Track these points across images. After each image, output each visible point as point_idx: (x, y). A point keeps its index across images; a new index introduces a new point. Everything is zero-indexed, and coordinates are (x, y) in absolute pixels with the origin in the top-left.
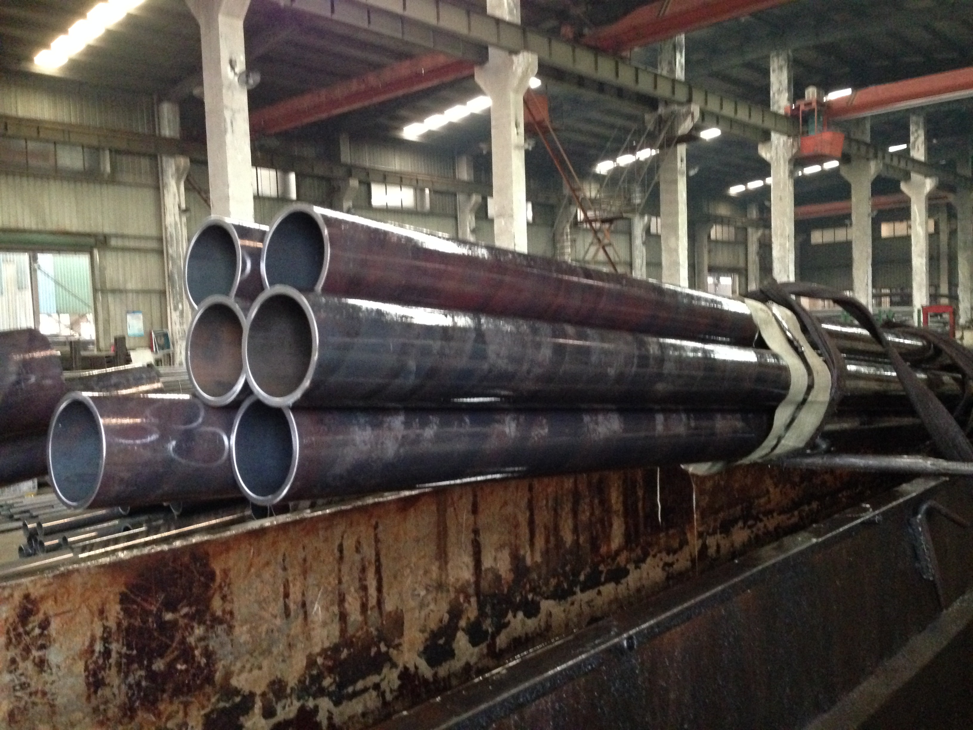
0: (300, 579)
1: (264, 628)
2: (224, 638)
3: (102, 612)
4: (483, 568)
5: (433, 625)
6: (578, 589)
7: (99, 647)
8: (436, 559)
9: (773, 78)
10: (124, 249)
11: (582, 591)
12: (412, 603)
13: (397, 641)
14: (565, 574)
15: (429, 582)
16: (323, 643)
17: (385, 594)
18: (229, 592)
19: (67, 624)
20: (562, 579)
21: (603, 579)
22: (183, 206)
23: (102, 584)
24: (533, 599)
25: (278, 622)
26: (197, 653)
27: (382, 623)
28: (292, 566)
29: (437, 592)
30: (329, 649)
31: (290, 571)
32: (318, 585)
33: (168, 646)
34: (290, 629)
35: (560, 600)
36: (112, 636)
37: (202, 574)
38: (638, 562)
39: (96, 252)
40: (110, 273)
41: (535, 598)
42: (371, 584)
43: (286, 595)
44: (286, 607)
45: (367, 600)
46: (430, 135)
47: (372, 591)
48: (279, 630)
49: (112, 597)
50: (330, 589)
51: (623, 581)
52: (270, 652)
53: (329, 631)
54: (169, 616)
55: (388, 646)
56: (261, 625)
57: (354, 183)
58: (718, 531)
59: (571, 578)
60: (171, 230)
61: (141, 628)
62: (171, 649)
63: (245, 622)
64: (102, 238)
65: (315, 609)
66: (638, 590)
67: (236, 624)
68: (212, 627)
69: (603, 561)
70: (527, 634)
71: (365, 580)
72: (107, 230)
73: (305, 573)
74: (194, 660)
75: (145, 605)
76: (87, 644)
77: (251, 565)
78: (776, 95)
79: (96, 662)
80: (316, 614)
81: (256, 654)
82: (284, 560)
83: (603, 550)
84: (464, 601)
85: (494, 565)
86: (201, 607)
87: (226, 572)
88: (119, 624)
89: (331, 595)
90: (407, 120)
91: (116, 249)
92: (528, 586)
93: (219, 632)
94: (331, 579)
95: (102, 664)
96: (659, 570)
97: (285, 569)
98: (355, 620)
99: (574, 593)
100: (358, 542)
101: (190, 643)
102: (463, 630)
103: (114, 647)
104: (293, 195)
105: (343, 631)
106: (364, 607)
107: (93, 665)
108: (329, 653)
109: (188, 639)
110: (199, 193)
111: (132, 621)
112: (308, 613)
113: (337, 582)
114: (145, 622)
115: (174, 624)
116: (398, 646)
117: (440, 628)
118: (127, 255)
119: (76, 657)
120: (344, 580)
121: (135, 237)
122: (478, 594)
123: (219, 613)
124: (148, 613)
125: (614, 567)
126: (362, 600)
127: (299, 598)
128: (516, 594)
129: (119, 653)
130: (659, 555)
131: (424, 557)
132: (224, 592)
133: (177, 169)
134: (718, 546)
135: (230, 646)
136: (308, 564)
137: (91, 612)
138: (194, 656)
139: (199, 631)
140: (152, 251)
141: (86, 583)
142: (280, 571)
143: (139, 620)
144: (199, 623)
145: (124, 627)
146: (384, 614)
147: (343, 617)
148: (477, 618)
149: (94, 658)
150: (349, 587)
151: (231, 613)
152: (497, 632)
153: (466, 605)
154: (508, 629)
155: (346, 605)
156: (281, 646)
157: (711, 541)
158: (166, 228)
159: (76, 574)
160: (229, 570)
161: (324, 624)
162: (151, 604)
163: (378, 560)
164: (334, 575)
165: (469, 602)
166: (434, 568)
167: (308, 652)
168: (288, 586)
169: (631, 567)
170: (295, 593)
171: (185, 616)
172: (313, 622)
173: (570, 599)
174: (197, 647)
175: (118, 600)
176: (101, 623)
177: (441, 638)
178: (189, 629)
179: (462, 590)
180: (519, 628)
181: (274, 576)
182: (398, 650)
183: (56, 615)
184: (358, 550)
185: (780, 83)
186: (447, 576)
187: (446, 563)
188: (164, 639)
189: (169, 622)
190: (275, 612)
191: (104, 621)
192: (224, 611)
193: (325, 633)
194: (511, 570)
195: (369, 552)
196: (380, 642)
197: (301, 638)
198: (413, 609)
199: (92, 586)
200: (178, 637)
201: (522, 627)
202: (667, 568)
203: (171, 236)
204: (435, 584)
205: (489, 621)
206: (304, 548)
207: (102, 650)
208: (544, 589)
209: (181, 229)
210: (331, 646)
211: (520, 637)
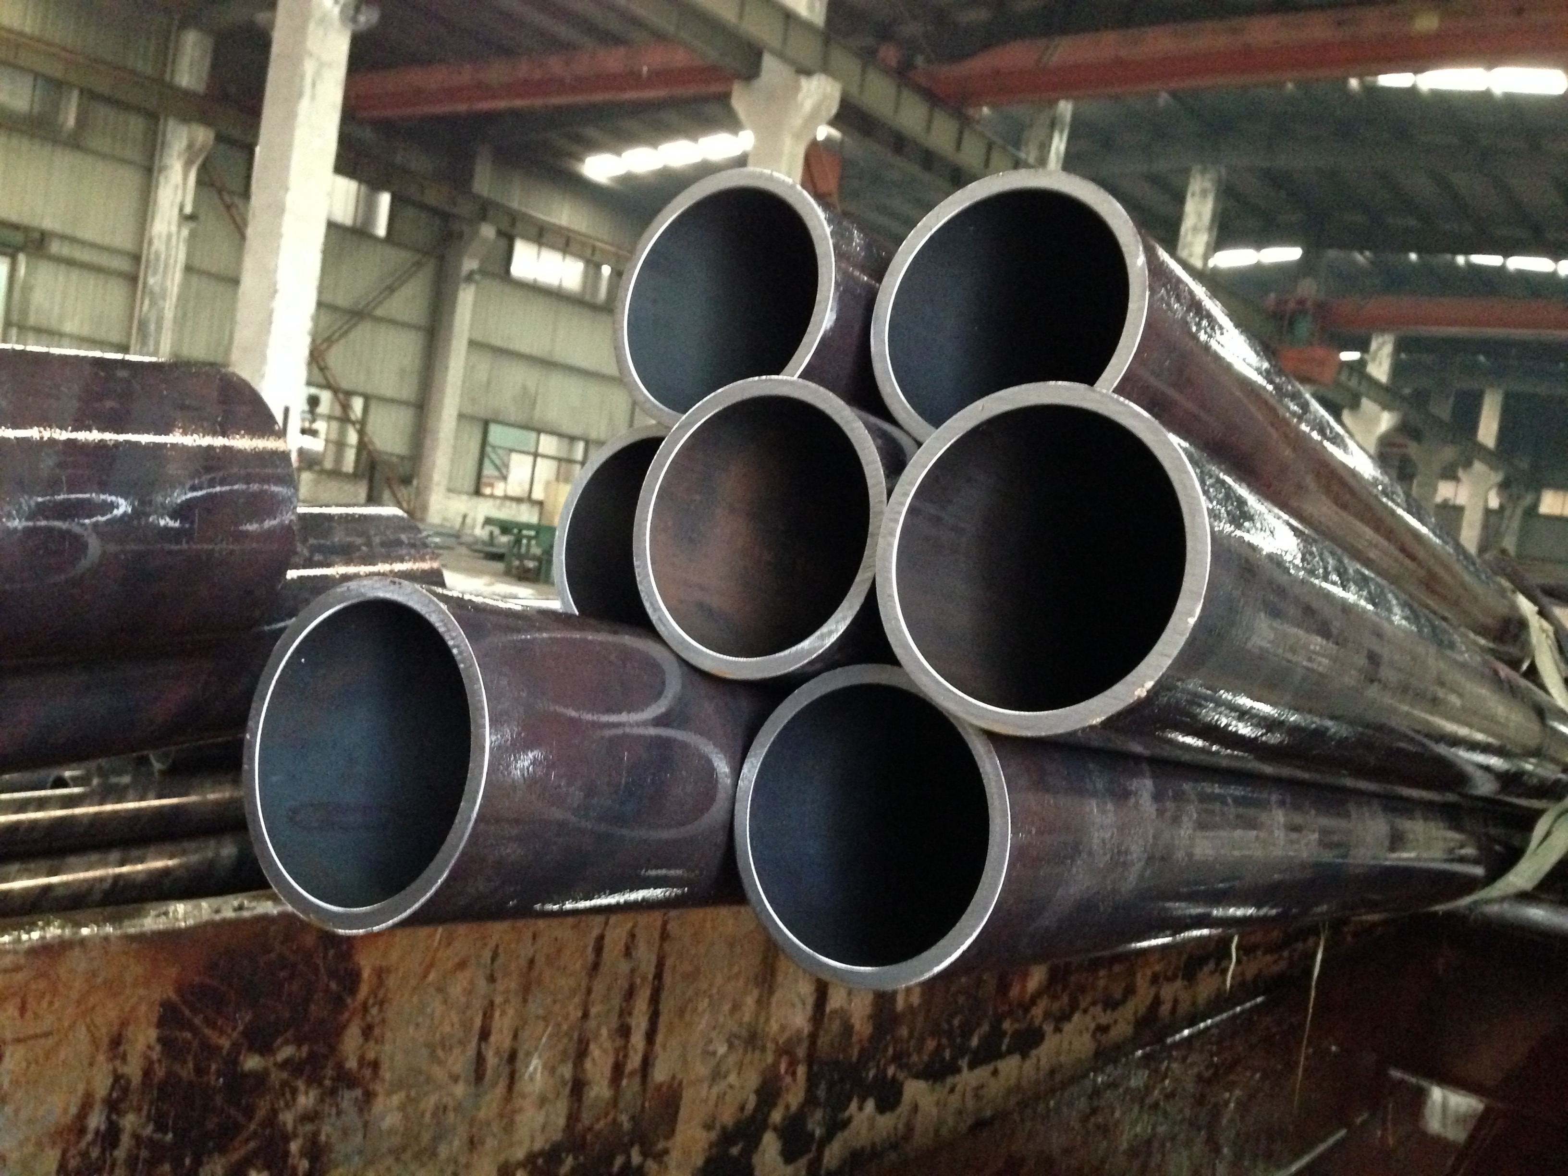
0: (515, 1001)
1: (430, 1102)
2: (351, 1117)
3: (116, 1042)
4: (828, 1010)
5: (727, 1117)
6: (964, 1063)
7: (96, 1121)
8: (757, 985)
9: (1190, 207)
10: (71, 263)
11: (972, 1066)
12: (702, 1070)
13: (661, 1146)
14: (950, 1034)
15: (735, 1029)
16: (532, 1140)
17: (658, 1047)
18: (377, 1020)
19: (37, 1062)
20: (944, 1041)
21: (1004, 1048)
22: (188, 209)
23: (129, 979)
24: (894, 1077)
25: (459, 1090)
26: (294, 1147)
27: (643, 1106)
28: (507, 974)
29: (746, 1051)
30: (541, 1153)
31: (500, 986)
32: (546, 1019)
33: (237, 1128)
34: (479, 1109)
35: (935, 1082)
36: (131, 1097)
37: (332, 974)
38: (1061, 1019)
39: (22, 258)
40: (38, 297)
41: (898, 1074)
42: (639, 1024)
43: (485, 1035)
44: (480, 1059)
45: (626, 1056)
46: (627, 179)
47: (638, 1040)
48: (459, 1108)
49: (143, 1008)
50: (565, 1027)
51: (1034, 1052)
52: (434, 1154)
53: (547, 1116)
54: (252, 1063)
55: (645, 1154)
56: (426, 1094)
57: (488, 231)
58: (1180, 975)
59: (958, 1040)
60: (158, 245)
61: (190, 1083)
62: (245, 1135)
63: (399, 1085)
64: (37, 235)
65: (531, 1068)
66: (1052, 1072)
67: (379, 1088)
68: (333, 1092)
69: (1011, 1013)
70: (873, 1145)
71: (630, 1014)
72: (48, 224)
73: (526, 990)
74: (285, 1162)
75: (208, 1032)
76: (73, 1110)
77: (431, 965)
78: (1190, 233)
79: (85, 1155)
80: (532, 1079)
81: (407, 1156)
82: (493, 959)
83: (1014, 992)
84: (786, 1072)
85: (846, 1006)
86: (322, 1049)
87: (380, 973)
88: (147, 1073)
89: (565, 1040)
90: (594, 146)
91: (59, 260)
92: (890, 1051)
93: (345, 1104)
94: (571, 1008)
95: (98, 1159)
96: (1087, 1037)
97: (492, 979)
98: (597, 1097)
99: (958, 1070)
100: (632, 936)
101: (285, 1124)
102: (775, 1129)
103: (129, 1121)
104: (381, 229)
105: (573, 1118)
106: (618, 1070)
107: (78, 1159)
108: (540, 1161)
109: (281, 1117)
110: (220, 192)
111: (177, 1067)
112: (517, 1075)
113: (580, 1014)
114: (200, 1071)
115: (260, 1078)
116: (660, 1156)
117: (738, 1123)
118: (75, 274)
119: (45, 1140)
120: (593, 1011)
121: (93, 245)
122: (810, 1060)
123: (352, 1064)
124: (211, 1050)
125: (1024, 1026)
126: (618, 1055)
127: (507, 1043)
128: (871, 1064)
129: (136, 1137)
130: (1092, 1009)
131: (737, 976)
132: (369, 1019)
133: (190, 146)
134: (1176, 1001)
135: (360, 1136)
136: (535, 973)
137: (95, 1042)
138: (286, 1154)
139: (306, 1100)
140: (121, 274)
141: (94, 974)
142: (482, 984)
143: (191, 1065)
144: (309, 1083)
145: (156, 1081)
146: (650, 1086)
147: (578, 1087)
148: (802, 1106)
149: (83, 1145)
150: (599, 1027)
151: (375, 1065)
152: (829, 1137)
153: (788, 1079)
154: (846, 1133)
155: (588, 1065)
156: (456, 1143)
157: (1168, 991)
158: (150, 243)
159: (77, 951)
160: (388, 970)
161: (543, 1101)
162: (222, 1032)
163: (659, 975)
164: (577, 1000)
165: (794, 1074)
166: (750, 1001)
167: (502, 1158)
168: (492, 1017)
169: (1048, 1028)
170: (501, 1031)
171: (285, 1065)
172: (523, 1096)
173: (950, 1081)
174: (295, 1135)
175: (155, 1020)
176: (110, 1067)
177: (735, 1144)
178: (288, 1096)
179: (786, 1050)
180: (864, 1132)
181: (469, 992)
182: (660, 1163)
183: (18, 1041)
184: (628, 952)
185: (1199, 215)
186: (767, 1020)
187: (771, 992)
188: (233, 1112)
189: (252, 1074)
190: (457, 1068)
191: (118, 1063)
192: (361, 1060)
193: (540, 1119)
194: (870, 1017)
195: (646, 957)
196: (632, 1145)
197: (495, 1129)
198: (700, 1081)
199: (105, 982)
200: (263, 1109)
201: (869, 1130)
202: (1098, 1034)
203: (157, 259)
204: (744, 1033)
205: (818, 1115)
206: (534, 937)
207: (103, 1127)
208: (915, 1058)
209: (177, 248)
210: (547, 1147)
211: (863, 1149)
